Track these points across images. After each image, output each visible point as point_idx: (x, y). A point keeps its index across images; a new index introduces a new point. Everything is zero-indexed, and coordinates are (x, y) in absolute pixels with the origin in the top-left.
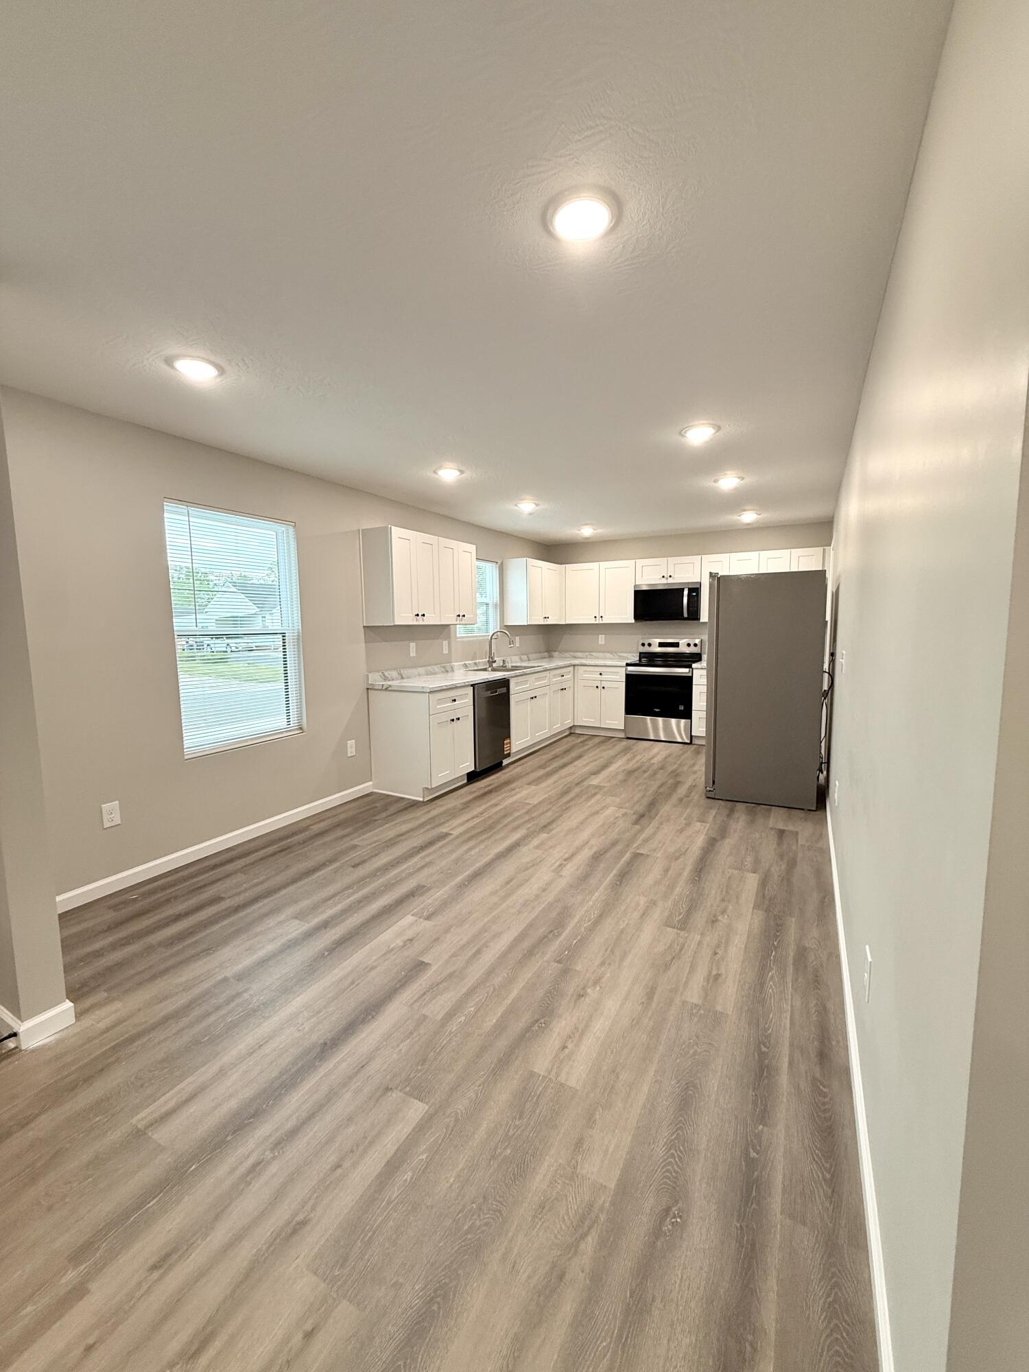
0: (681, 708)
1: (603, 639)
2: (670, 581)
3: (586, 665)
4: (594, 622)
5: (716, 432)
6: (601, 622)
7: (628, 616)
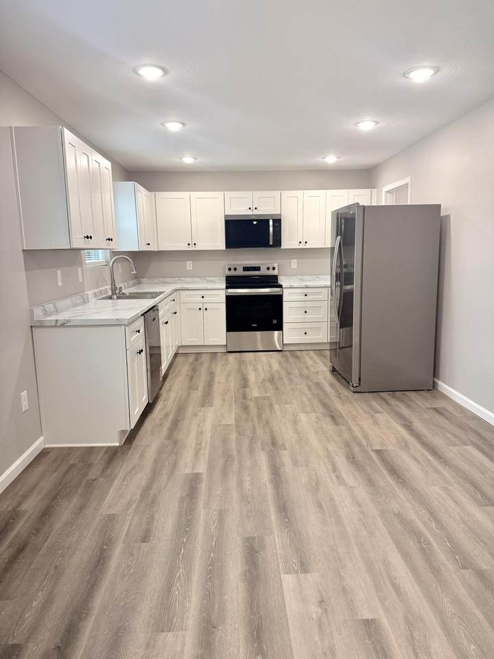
0: (275, 322)
1: (191, 265)
2: (256, 212)
3: (188, 290)
4: (188, 249)
5: (435, 73)
6: (194, 249)
7: (221, 244)
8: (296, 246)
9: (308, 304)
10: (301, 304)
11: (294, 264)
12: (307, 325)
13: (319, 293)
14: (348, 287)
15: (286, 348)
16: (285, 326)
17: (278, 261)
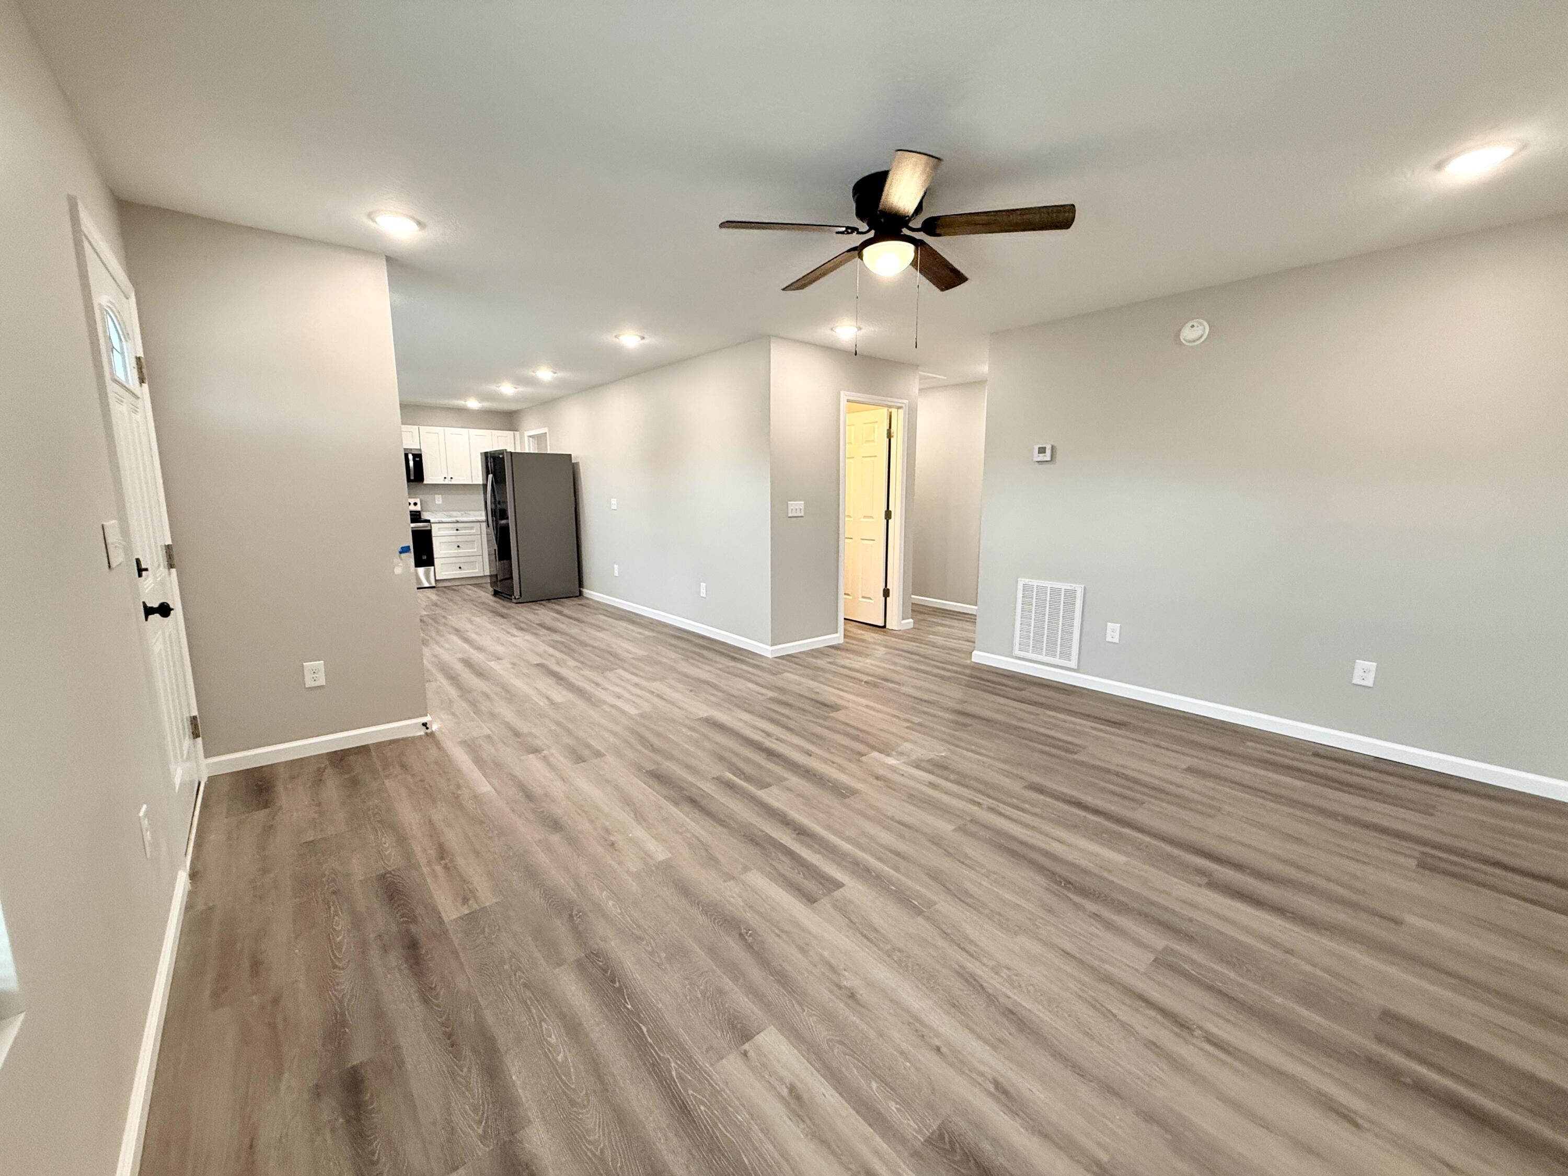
8: (441, 481)
9: (460, 539)
10: (454, 539)
11: (439, 499)
12: (462, 560)
13: (472, 528)
14: (503, 522)
15: (440, 585)
16: (436, 561)
17: (421, 496)
